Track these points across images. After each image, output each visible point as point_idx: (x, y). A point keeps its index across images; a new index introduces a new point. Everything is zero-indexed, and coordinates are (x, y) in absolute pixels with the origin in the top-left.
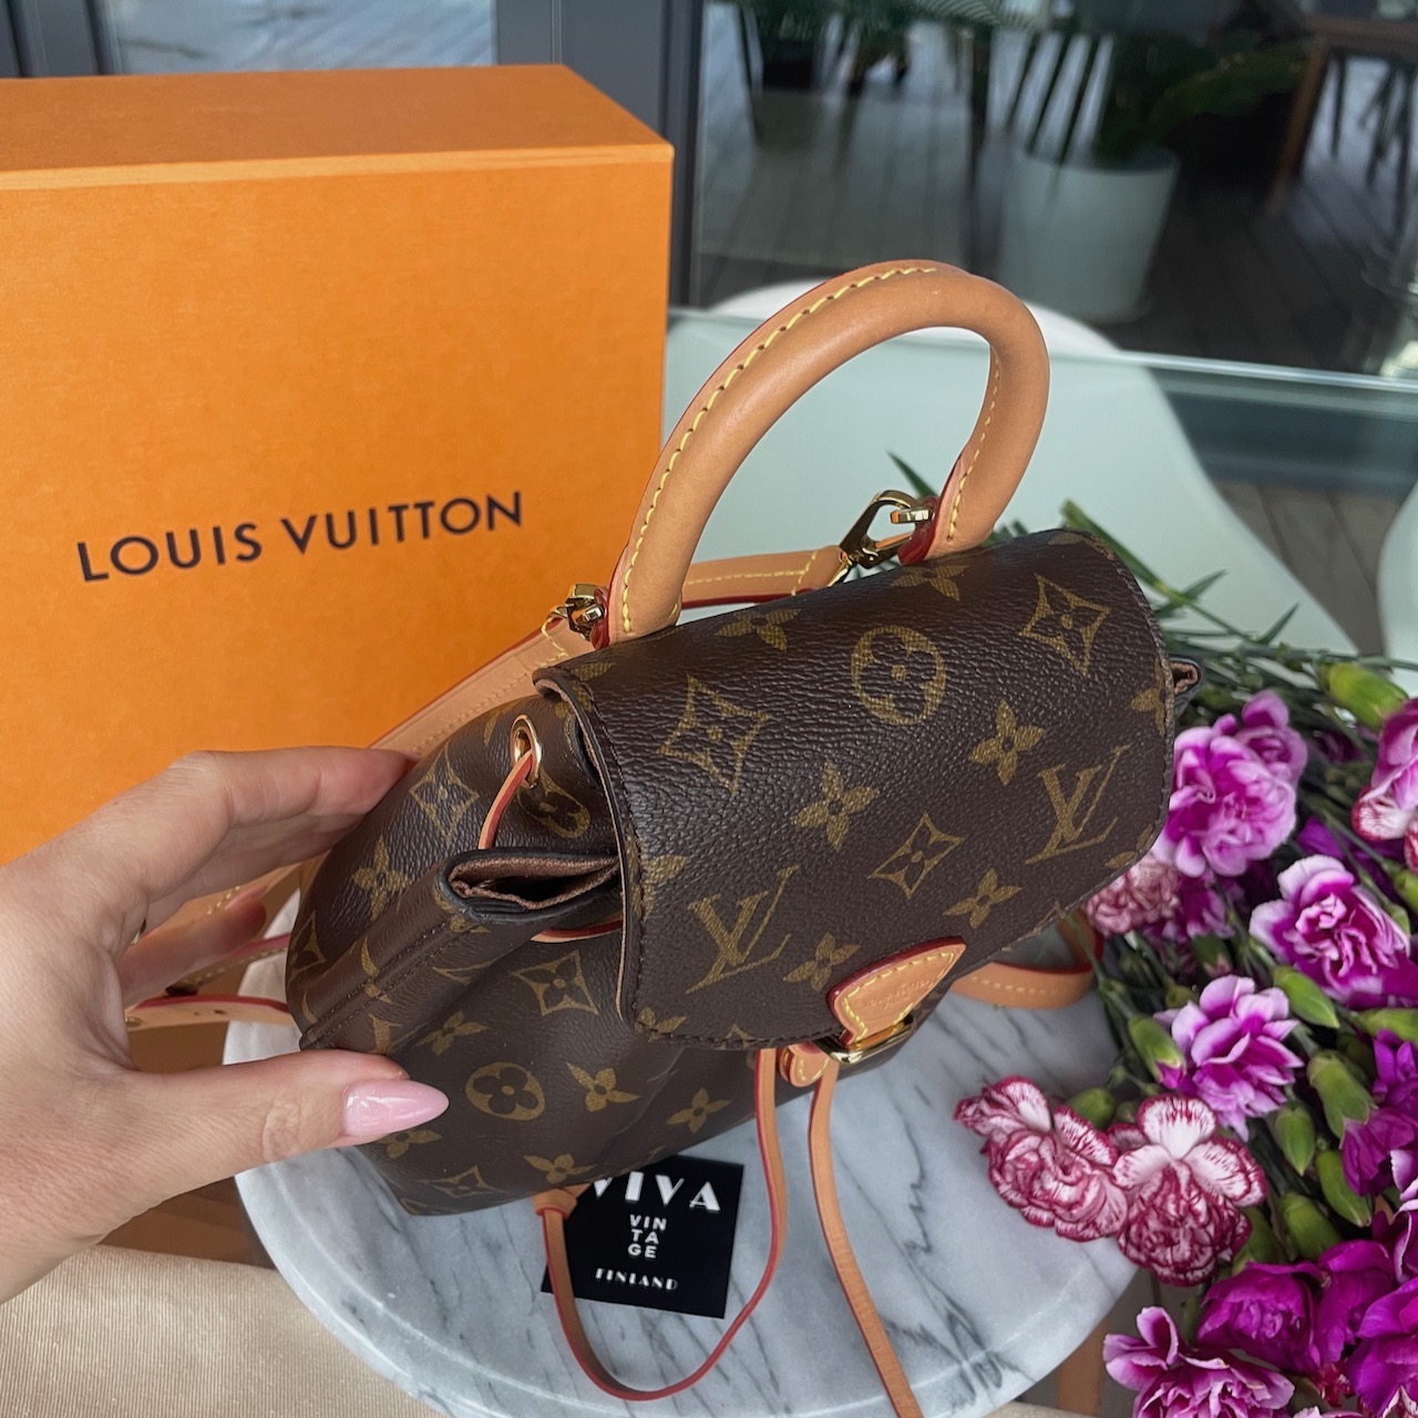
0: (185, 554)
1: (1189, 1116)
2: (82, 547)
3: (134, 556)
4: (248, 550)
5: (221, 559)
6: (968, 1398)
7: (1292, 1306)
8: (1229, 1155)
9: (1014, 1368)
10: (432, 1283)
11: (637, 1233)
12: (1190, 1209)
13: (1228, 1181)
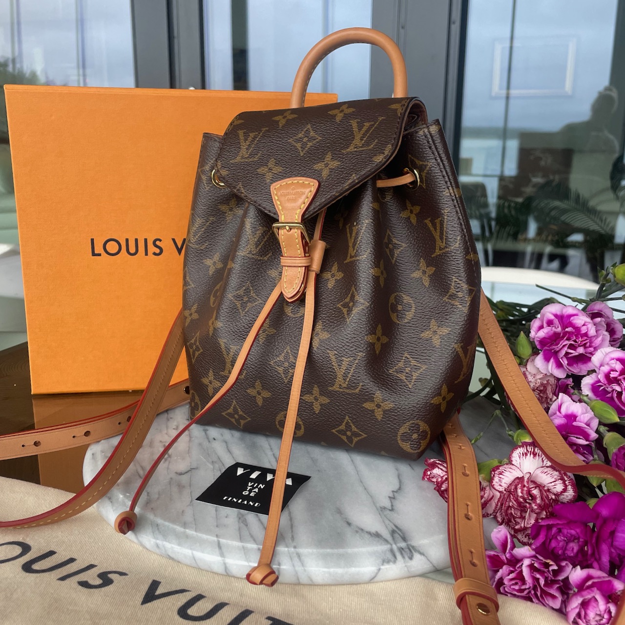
0: (132, 250)
1: (535, 455)
2: (92, 240)
3: (112, 247)
4: (158, 251)
5: (146, 254)
6: (393, 560)
7: (578, 530)
8: (555, 472)
9: (422, 554)
10: (148, 493)
11: (249, 488)
12: (529, 492)
13: (553, 484)
